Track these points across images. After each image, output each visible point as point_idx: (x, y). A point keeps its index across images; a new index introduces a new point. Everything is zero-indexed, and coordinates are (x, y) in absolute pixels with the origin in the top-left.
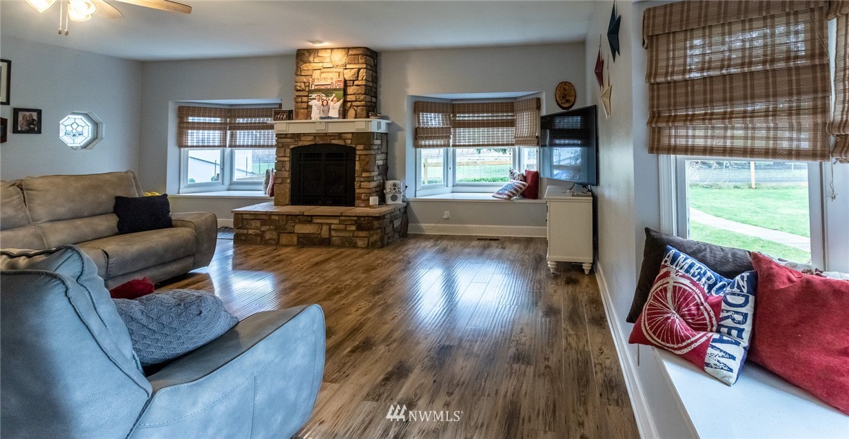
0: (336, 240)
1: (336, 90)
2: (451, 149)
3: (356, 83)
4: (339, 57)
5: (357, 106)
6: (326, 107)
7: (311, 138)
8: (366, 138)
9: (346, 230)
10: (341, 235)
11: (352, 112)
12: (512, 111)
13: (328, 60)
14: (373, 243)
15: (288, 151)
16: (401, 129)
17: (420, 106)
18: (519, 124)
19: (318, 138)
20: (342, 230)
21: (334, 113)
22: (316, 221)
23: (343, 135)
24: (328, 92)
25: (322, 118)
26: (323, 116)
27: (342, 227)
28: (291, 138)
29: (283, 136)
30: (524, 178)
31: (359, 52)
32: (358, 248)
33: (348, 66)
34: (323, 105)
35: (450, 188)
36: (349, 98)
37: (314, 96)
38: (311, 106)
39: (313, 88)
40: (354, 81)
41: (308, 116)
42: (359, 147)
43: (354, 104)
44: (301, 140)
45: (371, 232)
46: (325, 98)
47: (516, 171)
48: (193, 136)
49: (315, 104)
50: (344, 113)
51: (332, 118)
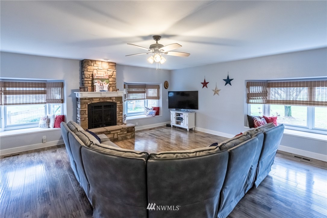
0: (120, 138)
1: (106, 79)
3: (112, 77)
4: (106, 66)
5: (113, 86)
6: (102, 86)
7: (98, 99)
9: (123, 134)
10: (122, 136)
11: (111, 89)
12: (145, 88)
13: (101, 66)
14: (133, 136)
15: (87, 105)
18: (148, 92)
19: (101, 100)
20: (122, 134)
21: (106, 89)
22: (111, 133)
23: (112, 98)
24: (102, 80)
25: (101, 91)
27: (122, 133)
28: (88, 100)
29: (84, 99)
30: (154, 109)
31: (113, 65)
32: (128, 139)
33: (109, 70)
34: (100, 85)
37: (96, 81)
38: (95, 86)
39: (95, 78)
40: (111, 76)
42: (118, 102)
43: (112, 85)
44: (93, 101)
45: (132, 133)
46: (101, 82)
49: (97, 84)
51: (105, 91)
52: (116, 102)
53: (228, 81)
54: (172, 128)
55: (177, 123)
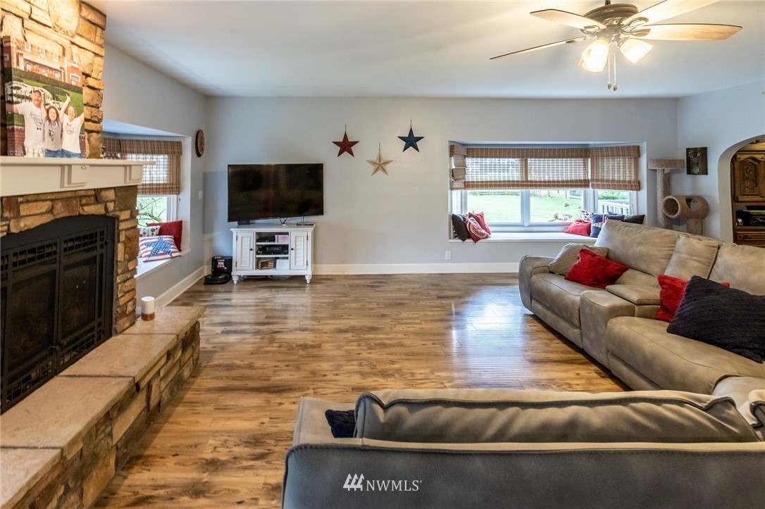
1: (69, 87)
3: (90, 82)
4: (68, 13)
7: (46, 207)
21: (72, 142)
23: (103, 194)
24: (58, 88)
25: (49, 153)
26: (52, 148)
31: (97, 21)
34: (48, 118)
37: (26, 88)
38: (23, 117)
39: (22, 68)
41: (18, 144)
44: (18, 216)
49: (31, 113)
51: (69, 155)
52: (117, 213)
53: (411, 141)
54: (235, 287)
55: (261, 264)
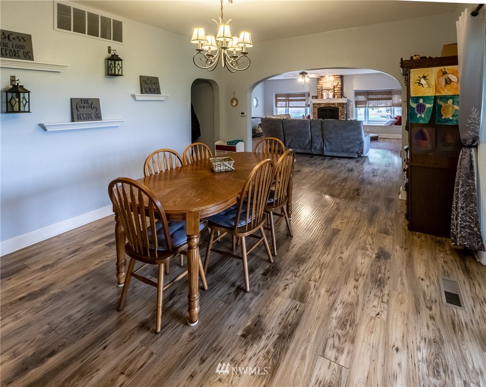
2: (367, 108)
4: (332, 78)
5: (338, 94)
6: (328, 94)
7: (324, 105)
8: (342, 105)
11: (336, 96)
12: (391, 94)
13: (328, 79)
15: (317, 109)
16: (351, 101)
17: (357, 93)
18: (393, 99)
19: (326, 105)
21: (331, 96)
23: (334, 104)
24: (328, 90)
25: (327, 98)
28: (317, 105)
29: (315, 104)
30: (396, 119)
31: (338, 77)
33: (335, 81)
35: (367, 122)
36: (335, 92)
37: (324, 91)
38: (323, 95)
39: (323, 89)
40: (337, 86)
41: (322, 98)
42: (340, 107)
44: (321, 105)
46: (328, 92)
47: (392, 116)
48: (279, 103)
49: (325, 94)
50: (334, 97)
51: (330, 98)
52: (338, 107)
